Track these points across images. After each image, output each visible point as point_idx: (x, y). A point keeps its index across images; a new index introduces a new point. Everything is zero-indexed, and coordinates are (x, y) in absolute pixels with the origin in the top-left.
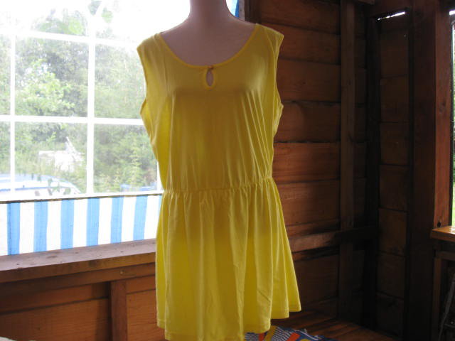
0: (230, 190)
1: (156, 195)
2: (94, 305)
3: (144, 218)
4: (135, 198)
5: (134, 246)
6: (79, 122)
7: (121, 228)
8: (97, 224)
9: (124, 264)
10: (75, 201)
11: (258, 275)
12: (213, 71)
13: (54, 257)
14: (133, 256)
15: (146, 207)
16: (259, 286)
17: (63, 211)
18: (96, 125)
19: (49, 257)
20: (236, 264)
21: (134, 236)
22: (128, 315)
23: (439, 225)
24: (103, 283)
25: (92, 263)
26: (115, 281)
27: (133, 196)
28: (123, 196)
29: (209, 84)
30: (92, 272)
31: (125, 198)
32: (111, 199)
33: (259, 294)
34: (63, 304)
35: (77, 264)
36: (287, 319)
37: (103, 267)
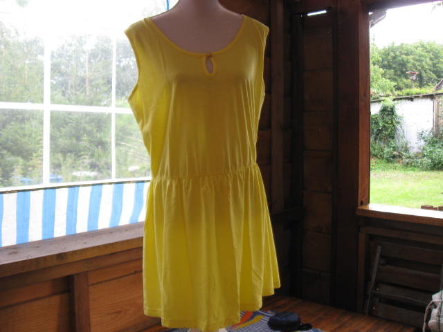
0: (229, 175)
1: (111, 183)
2: (56, 300)
3: (98, 208)
4: (90, 187)
5: (93, 237)
6: (35, 109)
7: (76, 219)
8: (53, 216)
9: (90, 255)
10: (31, 192)
11: (253, 256)
12: (212, 59)
13: (15, 253)
14: (98, 247)
15: (100, 196)
16: (254, 266)
17: (18, 203)
18: (52, 113)
19: (10, 254)
20: (236, 247)
21: (89, 227)
22: (90, 307)
23: (362, 204)
24: (65, 277)
25: (60, 256)
26: (78, 274)
27: (88, 185)
28: (79, 186)
29: (211, 71)
30: (59, 265)
31: (81, 188)
32: (67, 189)
33: (253, 274)
34: (25, 302)
35: (45, 258)
36: (273, 296)
37: (70, 260)
